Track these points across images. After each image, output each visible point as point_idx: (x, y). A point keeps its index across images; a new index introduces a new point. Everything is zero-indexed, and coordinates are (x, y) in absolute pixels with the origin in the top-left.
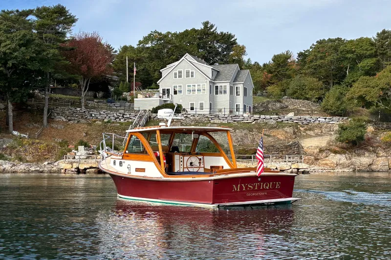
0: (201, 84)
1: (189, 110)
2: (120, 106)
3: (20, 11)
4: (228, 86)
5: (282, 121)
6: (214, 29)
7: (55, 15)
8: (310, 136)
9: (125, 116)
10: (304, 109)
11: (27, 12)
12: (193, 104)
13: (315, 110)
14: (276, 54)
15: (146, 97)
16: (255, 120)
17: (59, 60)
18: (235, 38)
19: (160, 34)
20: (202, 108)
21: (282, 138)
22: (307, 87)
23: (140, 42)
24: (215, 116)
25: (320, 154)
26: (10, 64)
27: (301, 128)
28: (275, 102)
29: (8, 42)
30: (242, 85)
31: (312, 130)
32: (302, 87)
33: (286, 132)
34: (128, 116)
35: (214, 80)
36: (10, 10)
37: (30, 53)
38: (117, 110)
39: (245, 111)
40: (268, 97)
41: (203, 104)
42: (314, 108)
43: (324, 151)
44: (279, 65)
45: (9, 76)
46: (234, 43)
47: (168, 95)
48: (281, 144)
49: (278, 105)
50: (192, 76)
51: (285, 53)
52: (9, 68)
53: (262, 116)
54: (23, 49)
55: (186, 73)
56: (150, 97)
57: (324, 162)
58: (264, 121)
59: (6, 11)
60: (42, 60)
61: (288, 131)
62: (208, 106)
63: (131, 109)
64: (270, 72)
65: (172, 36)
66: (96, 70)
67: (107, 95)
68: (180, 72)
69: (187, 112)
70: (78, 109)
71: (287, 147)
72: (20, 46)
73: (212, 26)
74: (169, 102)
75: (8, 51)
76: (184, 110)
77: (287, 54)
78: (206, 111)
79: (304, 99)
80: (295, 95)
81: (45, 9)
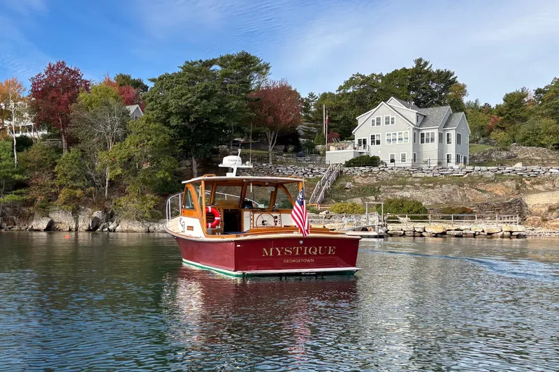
0: (403, 132)
1: (388, 162)
2: (311, 161)
3: (203, 61)
4: (436, 132)
5: (503, 173)
6: (428, 66)
7: (239, 63)
8: (538, 191)
9: (314, 171)
10: (538, 158)
11: (211, 61)
12: (393, 155)
13: (552, 160)
14: (508, 93)
15: (339, 149)
16: (467, 172)
17: (243, 112)
18: (455, 76)
19: (363, 77)
20: (403, 159)
21: (501, 194)
22: (542, 131)
23: (341, 88)
24: (418, 169)
25: (550, 214)
26: (192, 119)
27: (526, 182)
28: (500, 150)
29: (189, 95)
30: (454, 131)
31: (542, 184)
32: (536, 133)
33: (507, 187)
34: (317, 171)
35: (419, 127)
36: (194, 61)
37: (212, 106)
38: (307, 165)
39: (458, 161)
40: (491, 144)
41: (405, 154)
42: (551, 157)
43: (554, 210)
44: (511, 106)
45: (192, 131)
46: (453, 82)
47: (364, 146)
48: (499, 201)
49: (504, 154)
50: (393, 123)
51: (520, 91)
52: (192, 123)
53: (477, 168)
54: (205, 101)
55: (386, 119)
56: (343, 149)
57: (554, 223)
58: (478, 174)
59: (190, 62)
60: (225, 112)
61: (509, 185)
62: (411, 157)
63: (322, 163)
64: (500, 114)
65: (377, 78)
66: (285, 121)
67: (298, 149)
68: (378, 119)
69: (386, 165)
70: (264, 165)
71: (505, 205)
72: (202, 98)
73: (426, 64)
74: (365, 154)
75: (188, 105)
76: (382, 162)
77: (522, 91)
78: (408, 163)
79: (538, 146)
80: (526, 142)
81: (229, 58)
